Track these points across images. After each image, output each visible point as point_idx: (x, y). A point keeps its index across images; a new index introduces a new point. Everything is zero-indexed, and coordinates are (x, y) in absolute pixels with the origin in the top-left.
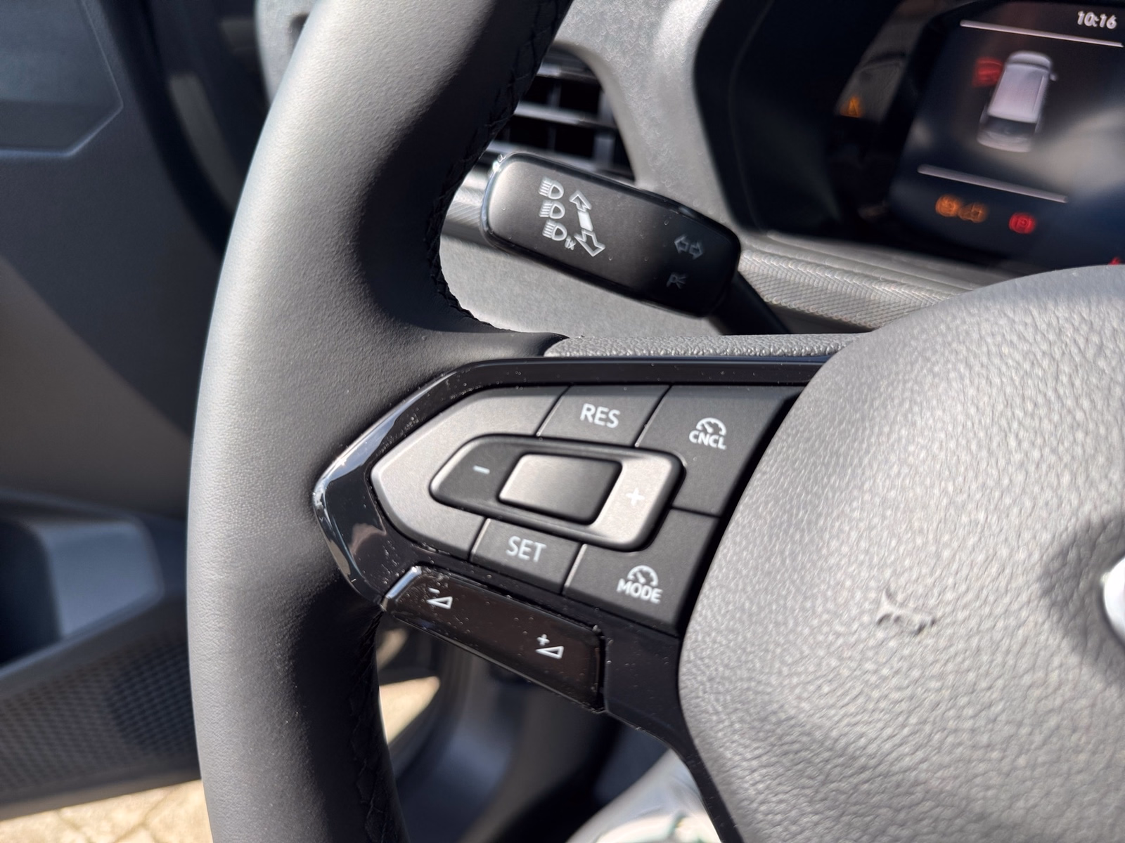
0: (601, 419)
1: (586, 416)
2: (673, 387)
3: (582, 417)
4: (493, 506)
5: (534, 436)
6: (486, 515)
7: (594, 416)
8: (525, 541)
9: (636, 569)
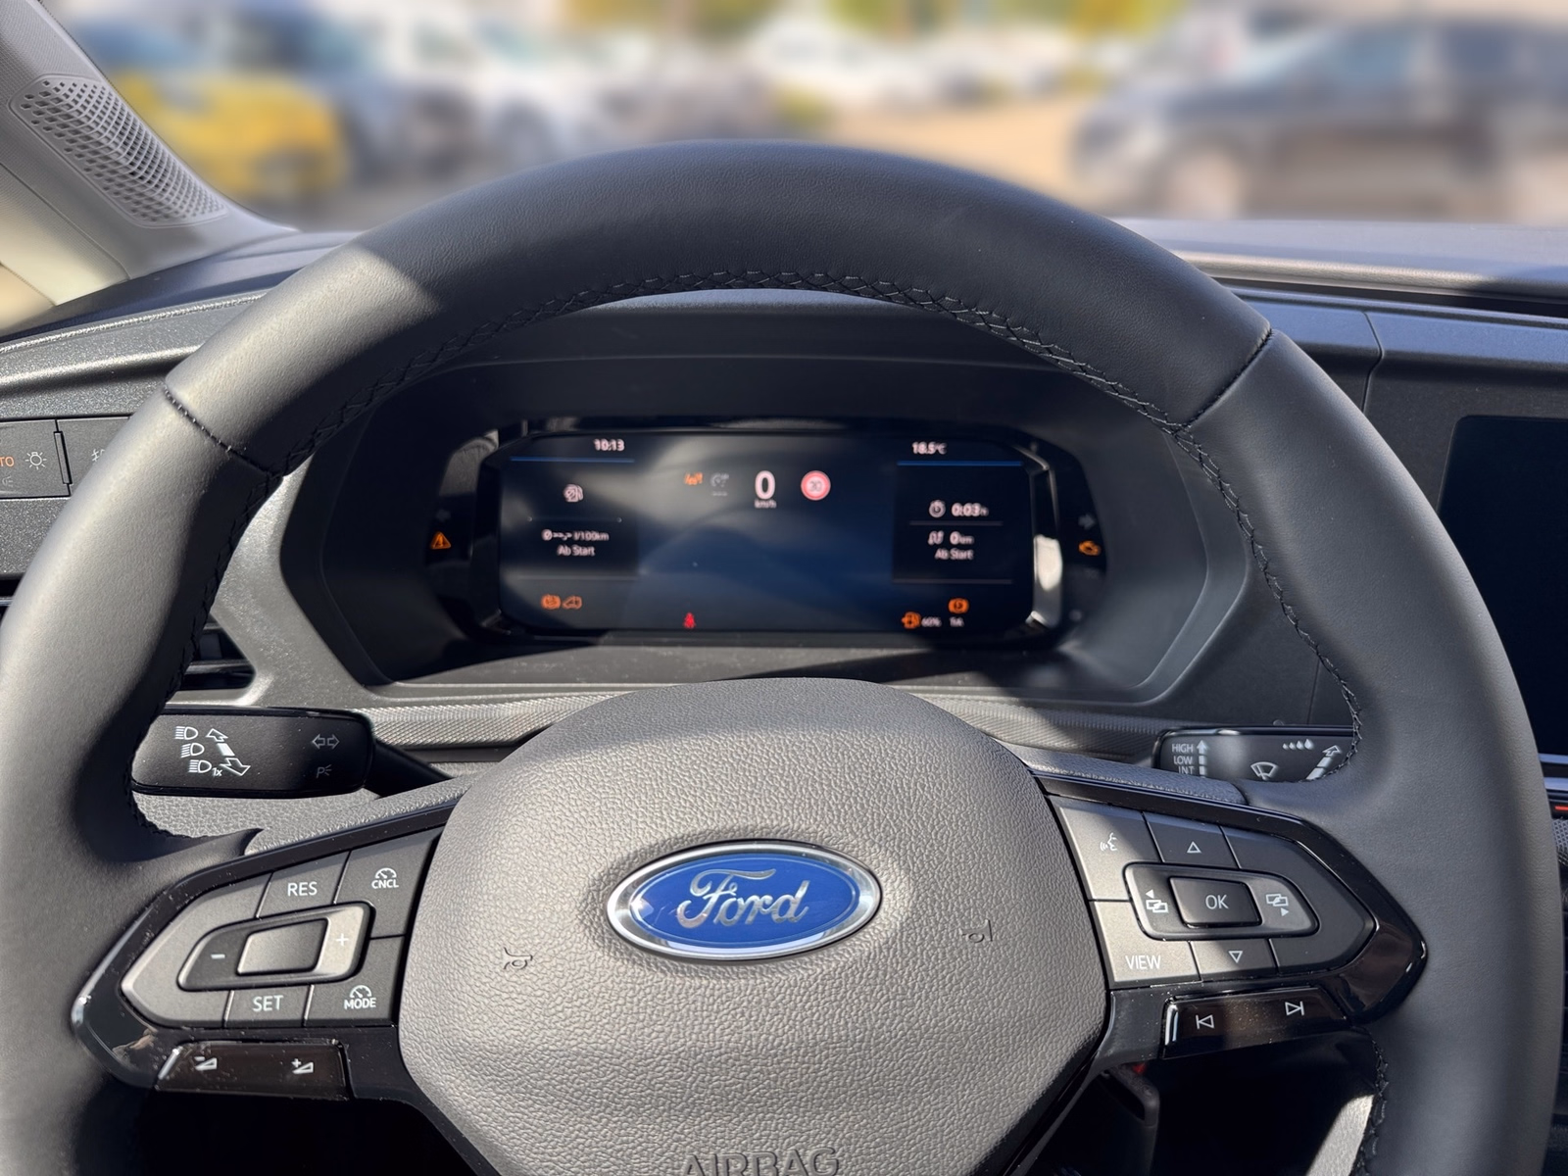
0: (303, 892)
1: (292, 892)
2: (353, 852)
3: (289, 894)
4: (234, 980)
5: (255, 919)
6: (229, 989)
7: (297, 891)
8: (266, 998)
9: (354, 990)
